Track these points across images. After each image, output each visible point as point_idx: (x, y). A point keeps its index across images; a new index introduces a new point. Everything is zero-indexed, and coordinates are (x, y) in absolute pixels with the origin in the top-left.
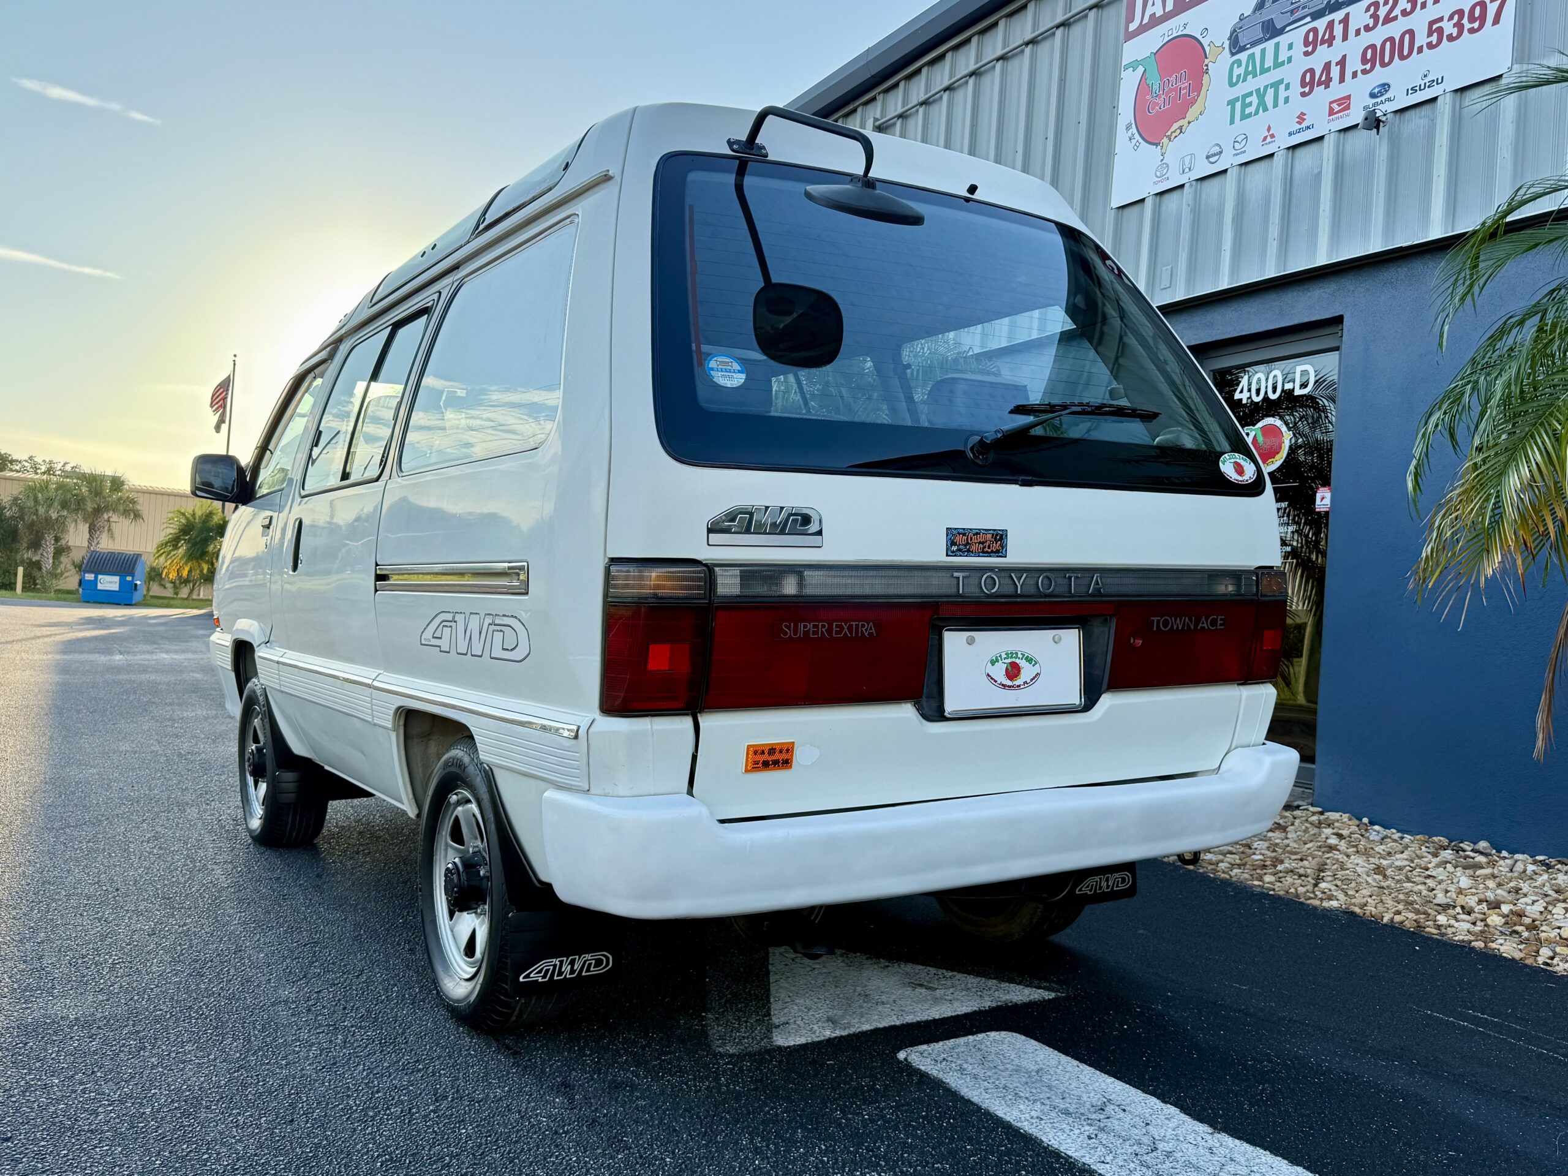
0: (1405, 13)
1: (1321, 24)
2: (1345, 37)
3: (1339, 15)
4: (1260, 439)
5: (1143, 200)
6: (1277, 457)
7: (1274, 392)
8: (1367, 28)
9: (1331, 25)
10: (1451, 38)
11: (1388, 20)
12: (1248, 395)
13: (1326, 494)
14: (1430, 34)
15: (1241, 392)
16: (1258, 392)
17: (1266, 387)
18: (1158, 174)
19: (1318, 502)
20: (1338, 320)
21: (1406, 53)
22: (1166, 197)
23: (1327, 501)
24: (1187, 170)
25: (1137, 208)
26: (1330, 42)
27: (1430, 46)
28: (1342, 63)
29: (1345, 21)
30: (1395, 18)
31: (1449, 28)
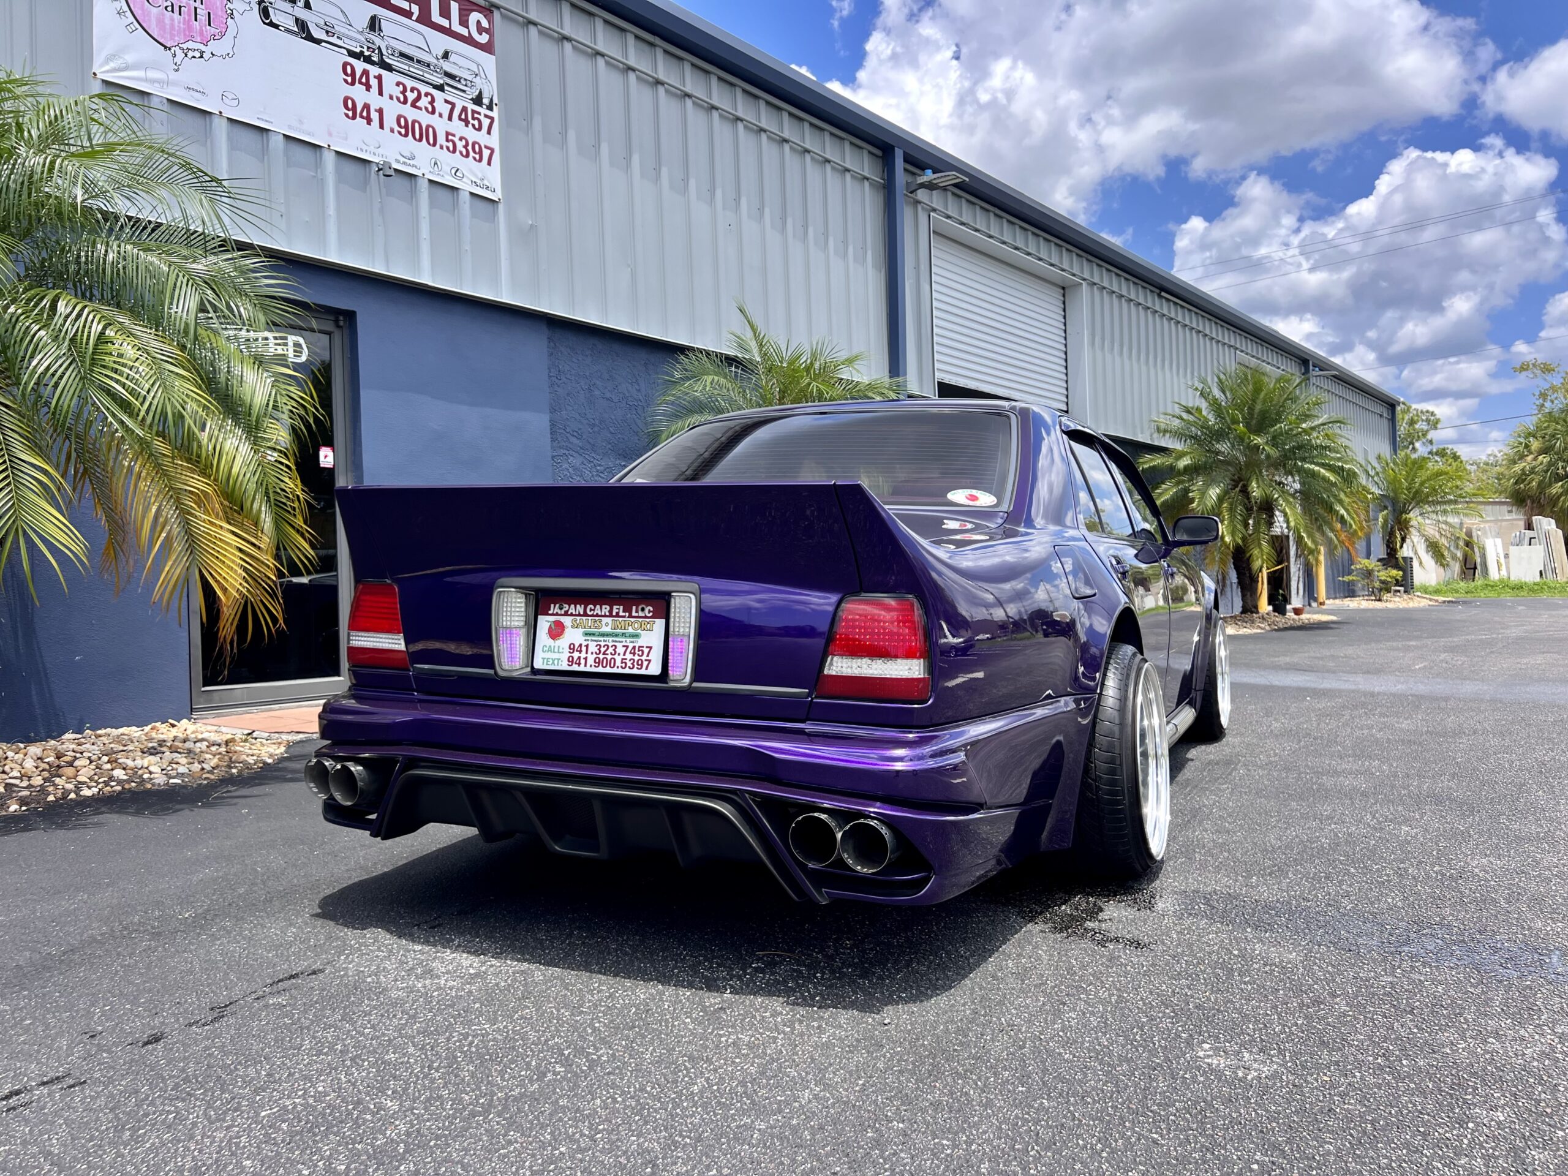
0: (426, 109)
1: (360, 66)
2: (381, 93)
3: (374, 71)
8: (398, 99)
9: (366, 73)
10: (461, 153)
11: (413, 105)
13: (328, 453)
14: (447, 140)
19: (322, 459)
20: (351, 315)
21: (431, 141)
23: (329, 458)
26: (368, 87)
27: (448, 148)
28: (380, 111)
29: (379, 78)
30: (420, 108)
31: (460, 145)
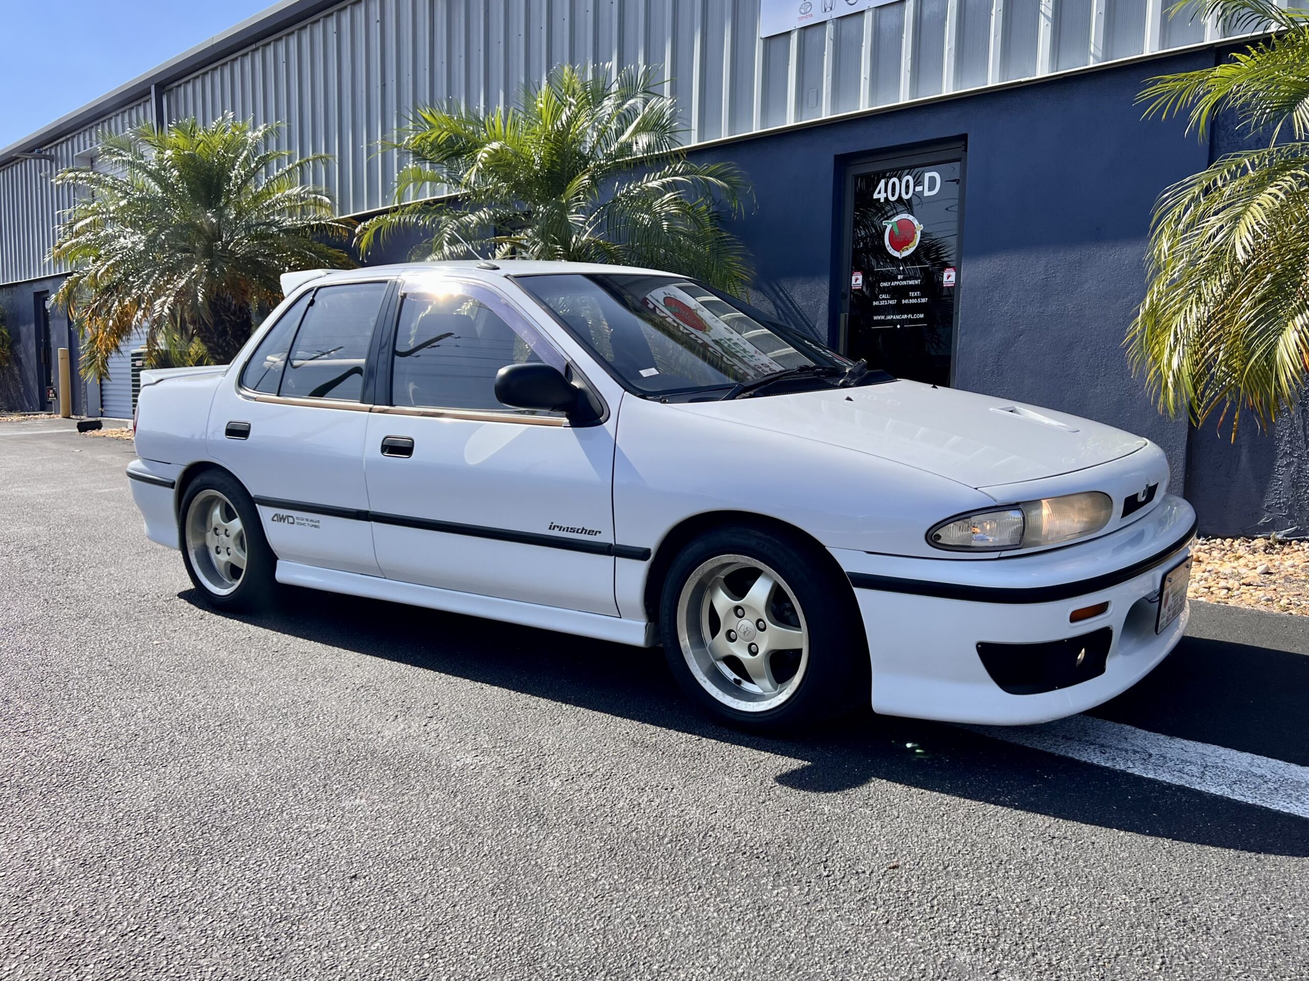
4: (896, 230)
5: (789, 33)
6: (911, 245)
7: (907, 193)
12: (885, 195)
13: (951, 273)
15: (879, 192)
16: (893, 195)
17: (901, 190)
18: (802, 11)
19: (945, 279)
20: (964, 138)
22: (809, 32)
23: (953, 278)
24: (828, 9)
25: (783, 38)
